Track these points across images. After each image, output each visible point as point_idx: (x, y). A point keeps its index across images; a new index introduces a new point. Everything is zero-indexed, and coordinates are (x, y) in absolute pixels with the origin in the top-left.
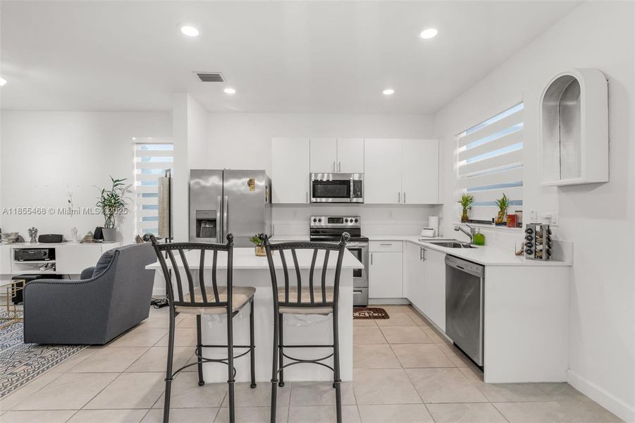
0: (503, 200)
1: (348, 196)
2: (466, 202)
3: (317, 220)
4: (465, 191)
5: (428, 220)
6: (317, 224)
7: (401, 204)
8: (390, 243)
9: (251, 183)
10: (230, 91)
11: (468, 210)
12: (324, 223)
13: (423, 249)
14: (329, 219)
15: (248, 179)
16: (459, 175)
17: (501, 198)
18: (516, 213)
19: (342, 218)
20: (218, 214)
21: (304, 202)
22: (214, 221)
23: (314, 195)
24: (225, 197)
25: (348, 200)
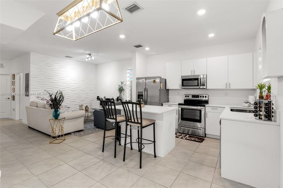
1: (198, 85)
6: (187, 98)
7: (228, 89)
8: (216, 108)
9: (154, 81)
10: (147, 49)
12: (190, 98)
14: (192, 96)
15: (154, 80)
19: (199, 96)
20: (144, 93)
21: (179, 88)
22: (142, 95)
23: (183, 86)
24: (146, 87)
25: (198, 87)
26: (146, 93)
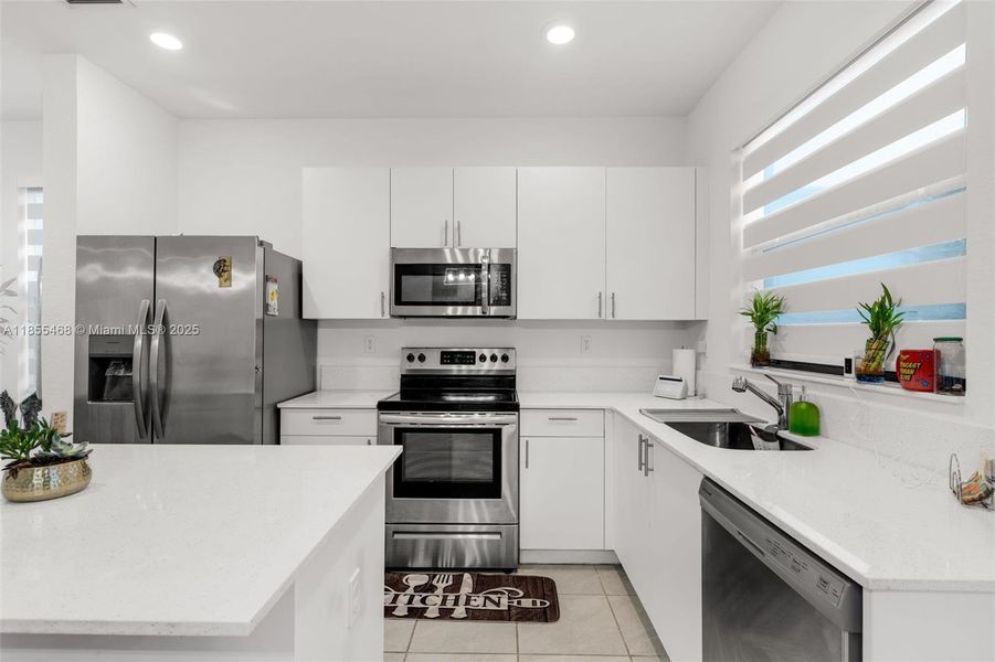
0: (882, 305)
1: (477, 302)
2: (764, 313)
3: (416, 356)
4: (759, 287)
5: (671, 357)
6: (416, 365)
7: (605, 321)
11: (770, 334)
12: (433, 364)
13: (645, 443)
14: (443, 353)
15: (216, 260)
16: (745, 247)
17: (875, 296)
18: (939, 346)
19: (474, 353)
20: (139, 342)
21: (379, 317)
22: (127, 361)
23: (398, 300)
24: (159, 301)
25: (478, 311)
26: (155, 342)
